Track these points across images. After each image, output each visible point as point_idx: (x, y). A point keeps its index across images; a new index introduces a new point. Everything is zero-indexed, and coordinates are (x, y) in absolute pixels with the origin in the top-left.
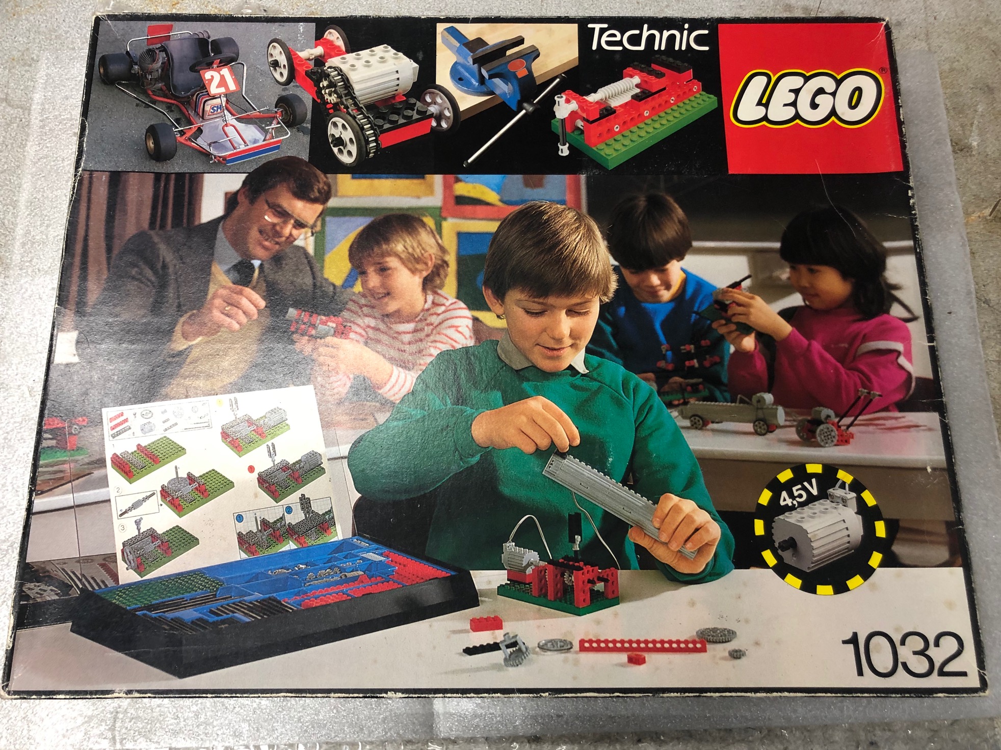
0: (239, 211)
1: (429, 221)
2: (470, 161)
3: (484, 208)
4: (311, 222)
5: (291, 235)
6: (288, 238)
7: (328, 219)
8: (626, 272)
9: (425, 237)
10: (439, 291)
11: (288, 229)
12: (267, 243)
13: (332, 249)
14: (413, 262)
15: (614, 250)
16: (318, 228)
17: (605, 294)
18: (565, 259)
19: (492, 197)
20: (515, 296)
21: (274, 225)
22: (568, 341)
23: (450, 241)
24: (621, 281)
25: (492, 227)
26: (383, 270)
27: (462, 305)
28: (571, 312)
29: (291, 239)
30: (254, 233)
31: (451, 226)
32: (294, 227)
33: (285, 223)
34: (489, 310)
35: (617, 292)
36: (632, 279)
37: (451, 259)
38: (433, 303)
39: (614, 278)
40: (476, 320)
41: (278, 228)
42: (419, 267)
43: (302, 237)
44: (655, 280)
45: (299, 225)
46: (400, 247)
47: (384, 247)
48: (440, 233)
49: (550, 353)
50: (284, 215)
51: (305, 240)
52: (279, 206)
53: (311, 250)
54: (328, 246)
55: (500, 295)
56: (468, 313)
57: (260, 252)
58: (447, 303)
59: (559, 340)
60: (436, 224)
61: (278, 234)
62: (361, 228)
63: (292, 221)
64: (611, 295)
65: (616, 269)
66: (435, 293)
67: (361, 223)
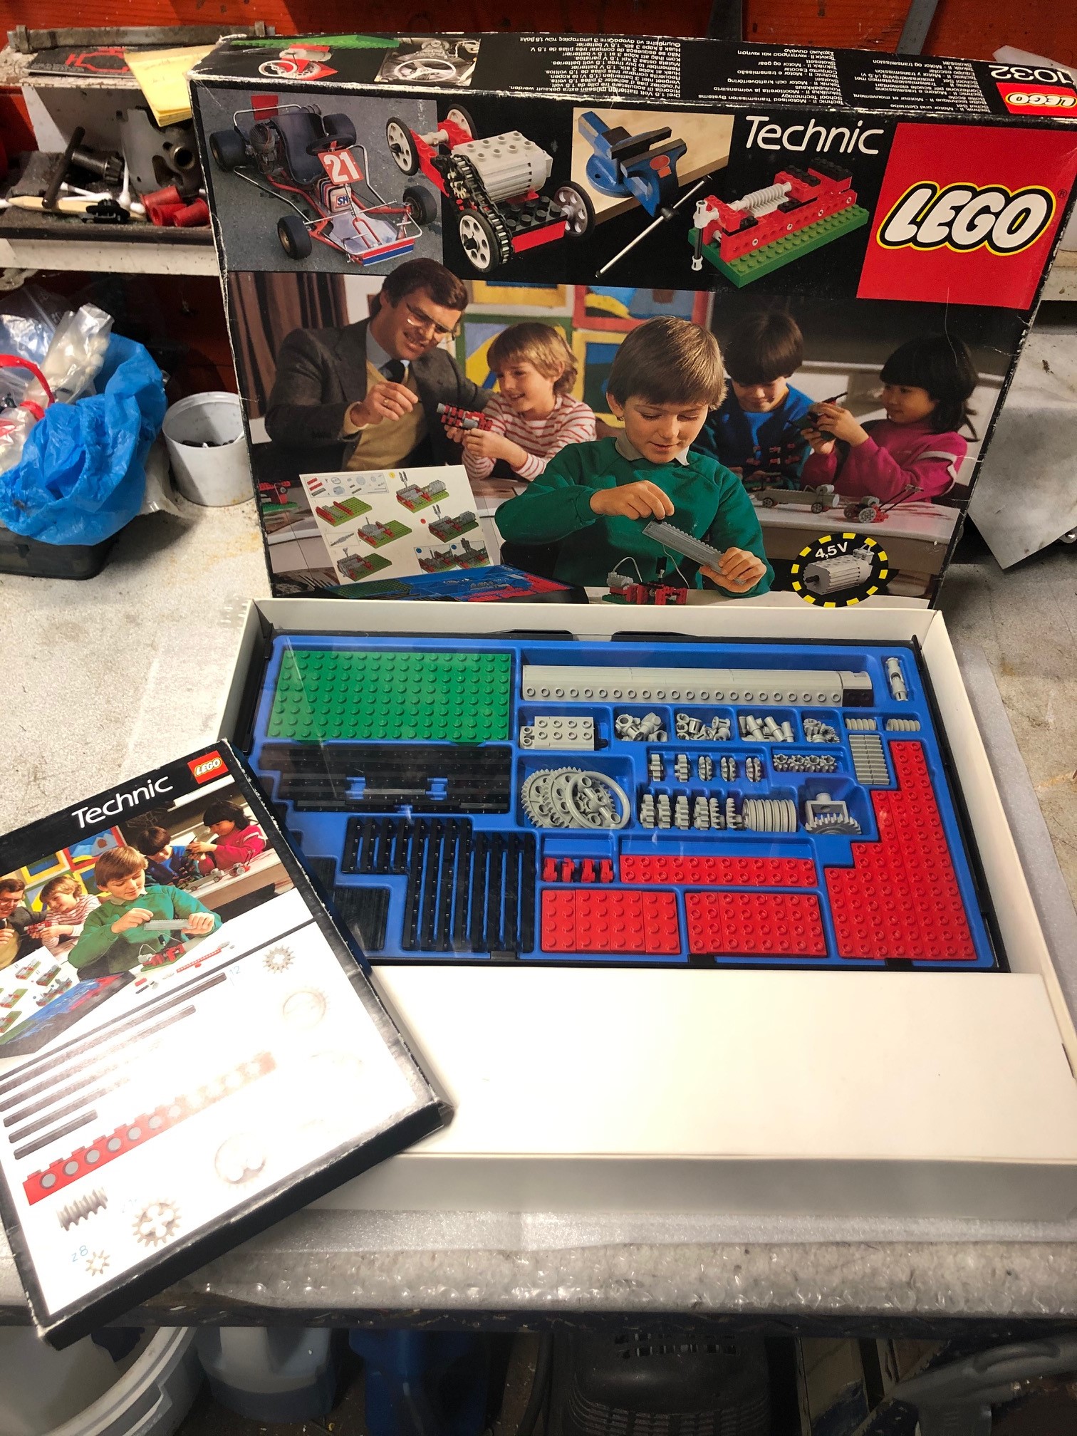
0: (382, 315)
1: (561, 331)
2: (602, 271)
3: (613, 319)
4: (451, 327)
5: (433, 337)
6: (431, 341)
7: (466, 325)
8: (736, 385)
9: (556, 345)
10: (568, 395)
11: (430, 333)
12: (412, 345)
13: (470, 354)
14: (545, 368)
15: (727, 365)
16: (458, 333)
17: (714, 403)
18: (683, 371)
19: (621, 310)
20: (634, 402)
21: (417, 328)
22: (676, 441)
23: (579, 350)
24: (731, 393)
25: (619, 339)
26: (518, 374)
27: (587, 407)
28: (682, 417)
29: (434, 342)
30: (400, 336)
31: (580, 336)
32: (436, 331)
33: (427, 326)
34: (610, 412)
35: (725, 401)
36: (740, 391)
37: (580, 367)
38: (562, 404)
39: (724, 389)
40: (598, 420)
41: (421, 331)
42: (551, 372)
43: (444, 340)
44: (761, 393)
45: (440, 329)
46: (533, 354)
47: (519, 353)
48: (570, 342)
49: (659, 449)
50: (426, 319)
51: (447, 344)
52: (421, 311)
53: (453, 353)
54: (468, 349)
55: (621, 401)
56: (592, 414)
57: (408, 353)
58: (575, 406)
59: (668, 439)
60: (567, 333)
61: (423, 338)
62: (497, 335)
63: (434, 326)
64: (719, 404)
65: (728, 382)
66: (564, 396)
67: (498, 330)
